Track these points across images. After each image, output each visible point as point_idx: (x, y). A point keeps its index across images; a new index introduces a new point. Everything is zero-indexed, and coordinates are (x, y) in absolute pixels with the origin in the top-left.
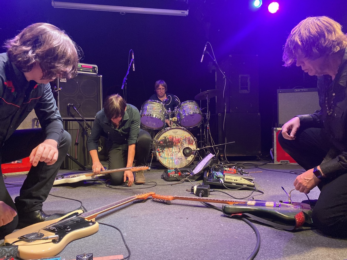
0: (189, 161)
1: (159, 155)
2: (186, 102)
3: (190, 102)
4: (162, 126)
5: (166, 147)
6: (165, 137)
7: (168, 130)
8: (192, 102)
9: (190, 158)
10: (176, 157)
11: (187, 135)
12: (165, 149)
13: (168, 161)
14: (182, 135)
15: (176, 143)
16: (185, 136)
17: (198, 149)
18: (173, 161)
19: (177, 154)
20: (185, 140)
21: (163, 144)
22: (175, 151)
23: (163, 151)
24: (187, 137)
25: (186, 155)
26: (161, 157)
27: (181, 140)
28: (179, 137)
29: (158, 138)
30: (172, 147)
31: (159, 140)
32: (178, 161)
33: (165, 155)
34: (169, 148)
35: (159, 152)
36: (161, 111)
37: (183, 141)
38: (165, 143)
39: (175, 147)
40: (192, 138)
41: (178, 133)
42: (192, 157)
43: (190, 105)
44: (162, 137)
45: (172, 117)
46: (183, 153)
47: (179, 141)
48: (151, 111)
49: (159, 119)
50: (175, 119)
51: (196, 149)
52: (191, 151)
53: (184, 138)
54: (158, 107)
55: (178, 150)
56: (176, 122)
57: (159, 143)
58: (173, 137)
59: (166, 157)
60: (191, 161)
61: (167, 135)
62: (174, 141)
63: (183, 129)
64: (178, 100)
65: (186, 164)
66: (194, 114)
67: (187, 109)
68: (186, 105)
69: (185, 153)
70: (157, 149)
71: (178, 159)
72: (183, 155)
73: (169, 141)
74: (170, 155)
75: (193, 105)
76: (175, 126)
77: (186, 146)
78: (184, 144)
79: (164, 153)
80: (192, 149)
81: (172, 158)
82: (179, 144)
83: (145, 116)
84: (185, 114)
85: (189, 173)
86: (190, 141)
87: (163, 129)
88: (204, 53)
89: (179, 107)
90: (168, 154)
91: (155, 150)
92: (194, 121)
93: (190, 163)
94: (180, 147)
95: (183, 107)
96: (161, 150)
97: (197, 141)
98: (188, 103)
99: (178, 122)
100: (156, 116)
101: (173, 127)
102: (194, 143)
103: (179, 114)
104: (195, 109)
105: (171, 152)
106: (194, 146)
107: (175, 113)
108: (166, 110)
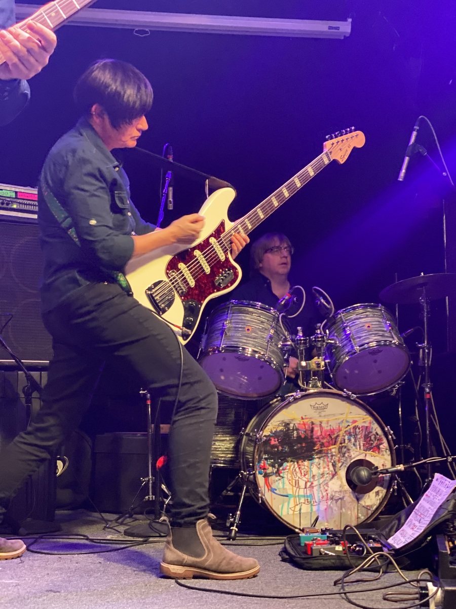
0: (367, 508)
1: (267, 482)
2: (354, 309)
3: (366, 307)
4: (272, 388)
5: (290, 459)
6: (287, 425)
7: (296, 400)
8: (372, 307)
9: (373, 499)
10: (324, 494)
11: (360, 417)
12: (285, 464)
13: (297, 508)
14: (344, 416)
15: (322, 445)
16: (355, 422)
17: (401, 467)
18: (315, 508)
19: (327, 484)
20: (353, 433)
21: (280, 448)
22: (321, 471)
23: (278, 470)
24: (360, 424)
25: (358, 487)
26: (273, 490)
27: (341, 433)
28: (334, 425)
29: (260, 426)
30: (310, 458)
31: (267, 432)
32: (332, 508)
33: (288, 486)
34: (300, 462)
35: (266, 476)
36: (271, 337)
37: (346, 437)
38: (286, 444)
39: (319, 458)
40: (376, 428)
41: (327, 412)
42: (377, 493)
43: (367, 316)
44: (274, 425)
45: (309, 357)
46: (350, 482)
47: (332, 438)
48: (239, 335)
49: (267, 361)
50: (318, 365)
51: (393, 465)
52: (375, 473)
53: (351, 426)
54: (262, 322)
55: (331, 468)
56: (325, 376)
57: (267, 442)
58: (313, 423)
59: (290, 492)
60: (375, 507)
61: (291, 417)
62: (318, 438)
63: (347, 398)
64: (325, 302)
65: (358, 518)
66: (382, 348)
67: (357, 332)
68: (354, 316)
69: (355, 478)
70: (259, 462)
71: (332, 499)
72: (347, 487)
73: (299, 437)
74: (302, 484)
75: (377, 319)
76: (317, 387)
77: (357, 453)
78: (349, 450)
79: (283, 477)
80: (377, 468)
81: (312, 496)
82: (331, 447)
83: (219, 351)
84: (350, 346)
85: (378, 542)
86: (370, 440)
87: (275, 400)
88: (409, 150)
89: (329, 324)
90: (297, 483)
91: (253, 466)
92: (380, 372)
93: (372, 514)
94: (337, 458)
95: (343, 323)
96: (273, 466)
97: (395, 438)
98: (361, 311)
99: (329, 374)
100: (256, 352)
101: (312, 391)
102: (384, 444)
103: (330, 347)
104: (386, 331)
105: (307, 476)
106: (383, 455)
107: (319, 345)
108: (286, 333)
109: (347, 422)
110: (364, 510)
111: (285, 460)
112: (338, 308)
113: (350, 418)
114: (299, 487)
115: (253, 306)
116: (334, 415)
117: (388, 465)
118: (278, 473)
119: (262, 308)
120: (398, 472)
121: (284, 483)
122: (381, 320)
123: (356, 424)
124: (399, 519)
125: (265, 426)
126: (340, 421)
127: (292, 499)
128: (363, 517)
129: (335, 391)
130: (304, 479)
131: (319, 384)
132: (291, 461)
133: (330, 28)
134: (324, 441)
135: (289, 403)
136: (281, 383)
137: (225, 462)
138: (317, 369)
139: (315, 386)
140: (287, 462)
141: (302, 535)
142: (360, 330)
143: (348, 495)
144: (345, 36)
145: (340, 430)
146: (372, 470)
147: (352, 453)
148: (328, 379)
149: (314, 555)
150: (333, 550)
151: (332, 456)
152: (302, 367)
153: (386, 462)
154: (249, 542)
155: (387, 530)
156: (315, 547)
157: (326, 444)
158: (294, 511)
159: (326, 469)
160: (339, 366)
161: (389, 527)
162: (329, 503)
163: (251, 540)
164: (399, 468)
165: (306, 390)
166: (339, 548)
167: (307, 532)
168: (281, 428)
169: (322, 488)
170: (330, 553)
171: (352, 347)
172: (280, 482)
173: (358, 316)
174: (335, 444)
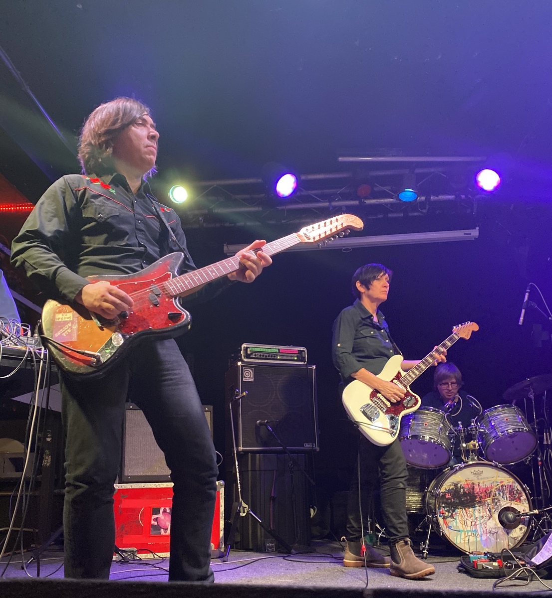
0: (514, 538)
1: (445, 523)
2: (496, 408)
3: (503, 407)
4: (444, 461)
5: (459, 507)
6: (456, 485)
7: (461, 469)
8: (507, 407)
9: (518, 532)
10: (485, 530)
11: (506, 479)
12: (457, 510)
13: (467, 539)
14: (494, 479)
15: (481, 498)
16: (502, 482)
17: (536, 511)
18: (479, 539)
19: (486, 523)
20: (501, 490)
21: (453, 500)
22: (481, 515)
23: (452, 514)
24: (506, 483)
25: (507, 525)
26: (449, 527)
27: (493, 490)
28: (488, 485)
29: (438, 485)
30: (473, 506)
31: (443, 490)
32: (490, 539)
33: (459, 525)
34: (467, 509)
35: (444, 518)
36: (441, 429)
37: (497, 493)
38: (457, 497)
39: (479, 506)
40: (517, 486)
41: (483, 476)
42: (521, 529)
43: (505, 413)
44: (447, 485)
45: (467, 441)
46: (501, 522)
47: (487, 493)
48: (420, 428)
49: (439, 444)
50: (474, 445)
51: (530, 510)
52: (518, 516)
53: (500, 485)
54: (435, 420)
55: (488, 513)
56: (479, 453)
57: (444, 496)
58: (473, 484)
59: (461, 528)
60: (520, 538)
61: (459, 480)
62: (478, 493)
63: (496, 467)
64: (476, 404)
65: (509, 545)
66: (516, 433)
67: (499, 424)
68: (496, 413)
69: (504, 519)
70: (439, 509)
71: (490, 533)
72: (499, 525)
73: (465, 492)
74: (469, 523)
75: (512, 414)
76: (474, 460)
77: (505, 503)
78: (499, 500)
79: (455, 519)
80: (520, 512)
81: (476, 531)
82: (487, 499)
83: (407, 438)
84: (495, 434)
85: (523, 560)
86: (514, 494)
87: (447, 469)
88: (524, 305)
89: (479, 419)
90: (465, 522)
91: (435, 512)
92: (517, 449)
93: (519, 543)
94: (491, 506)
95: (489, 418)
96: (448, 511)
97: (530, 492)
98: (501, 410)
99: (482, 452)
100: (432, 438)
101: (471, 463)
102: (524, 497)
103: (481, 434)
104: (519, 422)
105: (472, 518)
106: (523, 504)
107: (474, 433)
108: (451, 426)
109: (497, 482)
110: (513, 540)
111: (456, 508)
112: (484, 408)
113: (499, 479)
114: (467, 525)
115: (428, 409)
116: (487, 478)
117: (527, 510)
118: (452, 516)
119: (434, 410)
120: (535, 515)
121: (456, 523)
122: (515, 415)
123: (503, 484)
124: (538, 546)
125: (442, 485)
126: (491, 482)
127: (463, 533)
128: (512, 545)
129: (487, 462)
130: (470, 520)
131: (476, 458)
132: (461, 508)
133: (465, 234)
134: (482, 495)
135: (457, 471)
136: (450, 458)
137: (416, 509)
138: (474, 448)
139: (472, 460)
140: (458, 509)
141: (471, 556)
142: (501, 422)
143: (500, 530)
144: (475, 238)
145: (492, 488)
146: (516, 513)
147: (501, 503)
148: (482, 455)
149: (479, 569)
150: (491, 565)
151: (488, 505)
152: (464, 447)
153: (526, 508)
154: (436, 561)
155: (530, 553)
156: (479, 563)
157: (484, 497)
158: (464, 541)
159: (485, 513)
160: (488, 446)
161: (532, 551)
162: (488, 536)
163: (437, 559)
164: (535, 512)
165: (467, 463)
166: (495, 564)
167: (475, 554)
168: (452, 487)
169: (483, 526)
170: (489, 567)
171: (497, 433)
172: (454, 522)
173: (499, 413)
174: (489, 497)
